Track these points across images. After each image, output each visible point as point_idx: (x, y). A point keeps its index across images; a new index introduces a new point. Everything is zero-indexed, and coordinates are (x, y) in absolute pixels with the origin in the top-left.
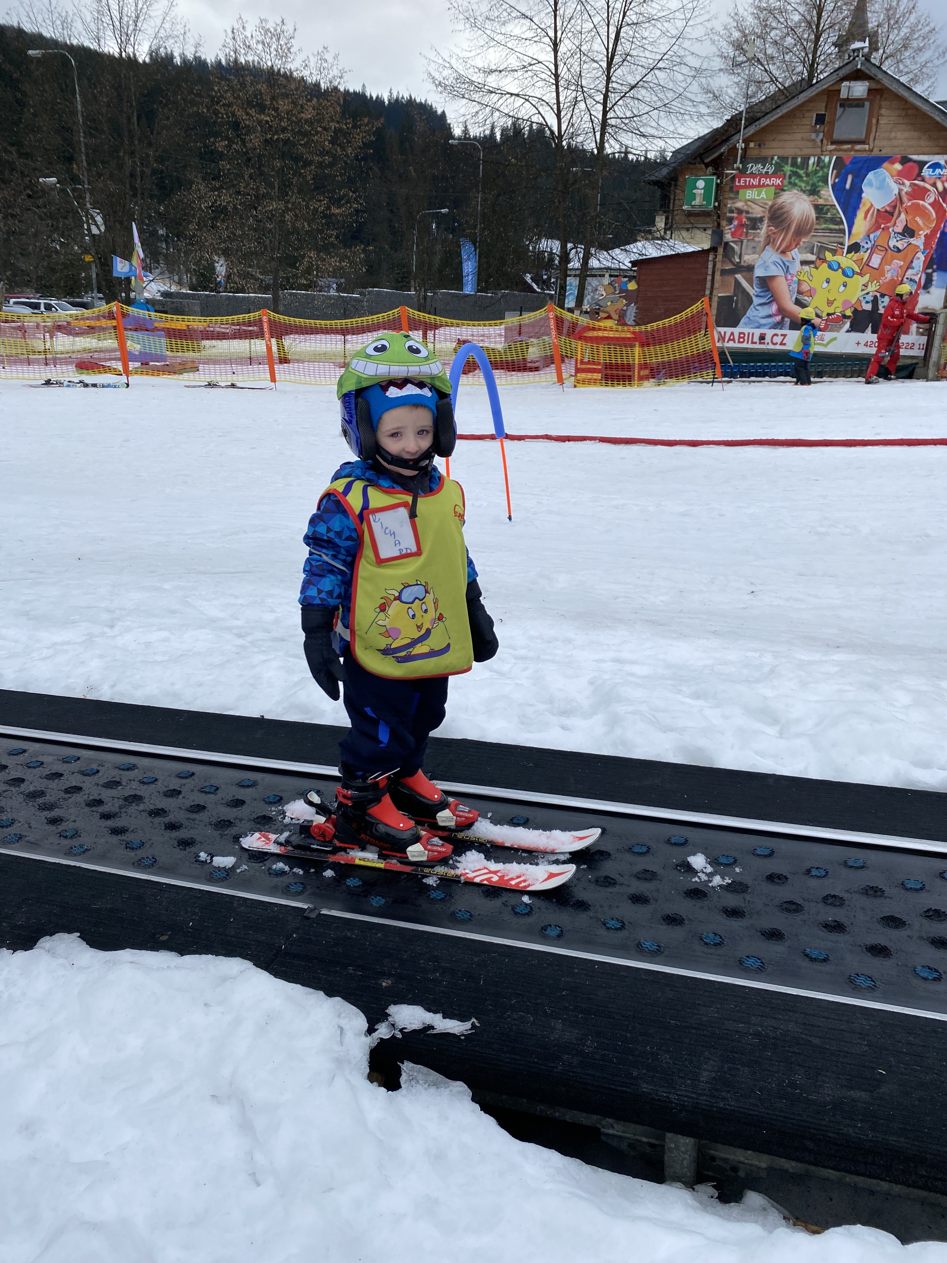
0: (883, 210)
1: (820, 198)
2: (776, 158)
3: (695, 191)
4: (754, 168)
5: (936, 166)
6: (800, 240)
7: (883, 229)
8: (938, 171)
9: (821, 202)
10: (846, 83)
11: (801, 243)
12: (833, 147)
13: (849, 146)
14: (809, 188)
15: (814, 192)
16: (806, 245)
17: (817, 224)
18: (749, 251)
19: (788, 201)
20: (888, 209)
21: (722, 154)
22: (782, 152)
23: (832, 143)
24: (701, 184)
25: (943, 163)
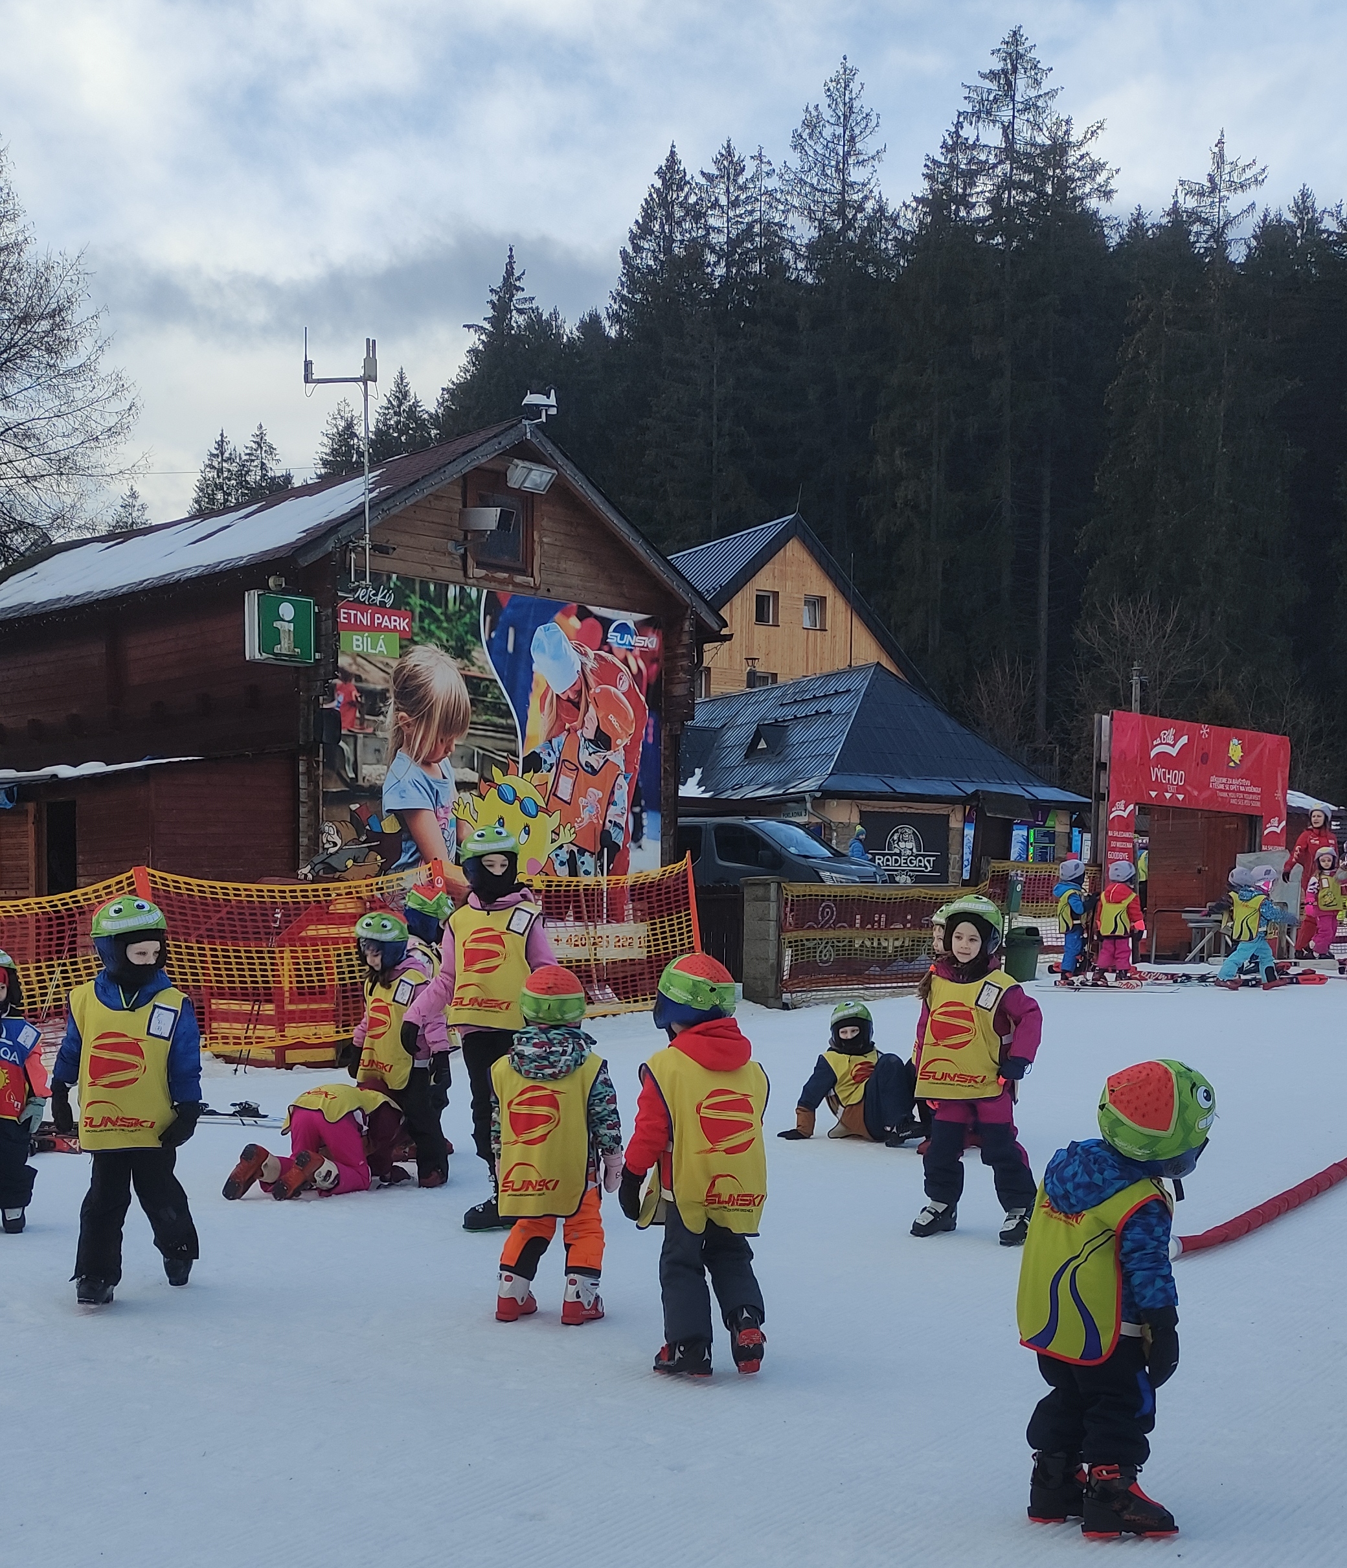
0: (564, 697)
1: (473, 665)
2: (394, 576)
3: (277, 624)
6: (451, 741)
7: (569, 730)
8: (627, 637)
9: (474, 672)
10: (520, 462)
11: (453, 748)
12: (482, 573)
13: (505, 575)
14: (452, 643)
15: (461, 652)
16: (460, 752)
17: (473, 712)
18: (371, 757)
19: (424, 664)
20: (571, 697)
22: (403, 568)
23: (480, 565)
24: (287, 610)
25: (632, 625)
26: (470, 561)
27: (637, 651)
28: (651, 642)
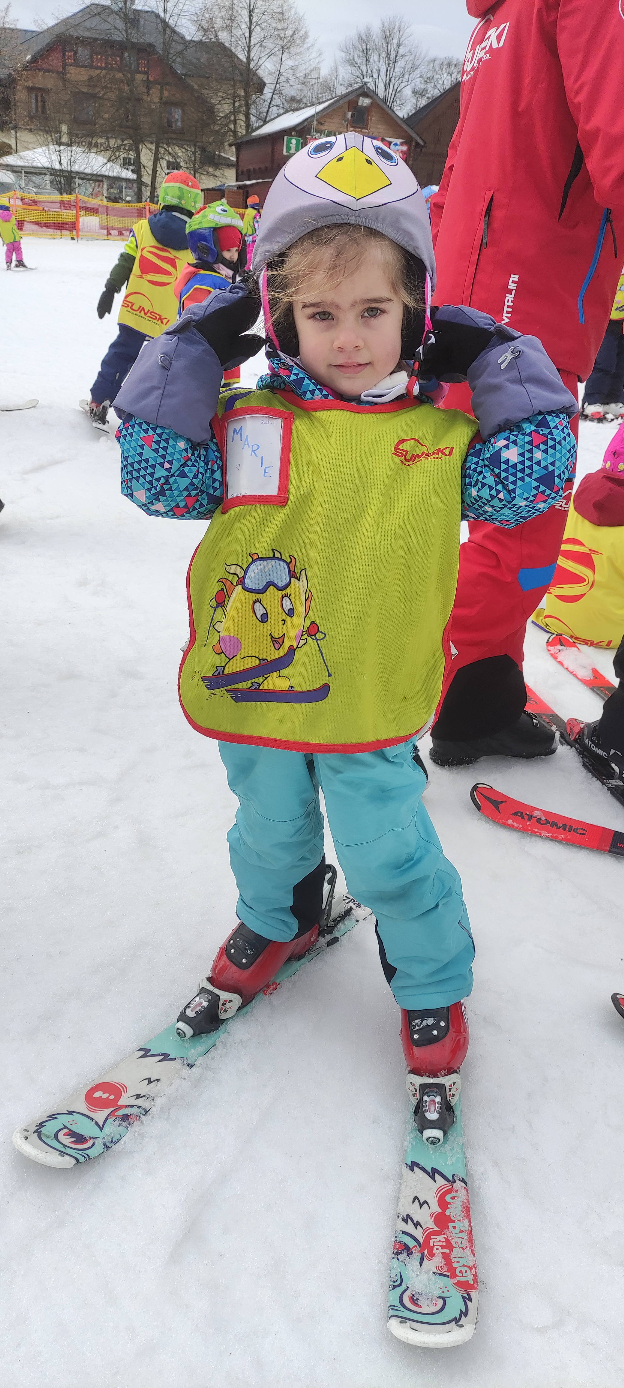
2: (326, 131)
3: (291, 145)
4: (316, 136)
5: (396, 144)
8: (397, 147)
10: (361, 98)
12: (352, 129)
13: (359, 129)
21: (305, 127)
22: (329, 128)
23: (352, 127)
24: (294, 141)
25: (399, 143)
26: (349, 126)
27: (400, 151)
28: (405, 148)
